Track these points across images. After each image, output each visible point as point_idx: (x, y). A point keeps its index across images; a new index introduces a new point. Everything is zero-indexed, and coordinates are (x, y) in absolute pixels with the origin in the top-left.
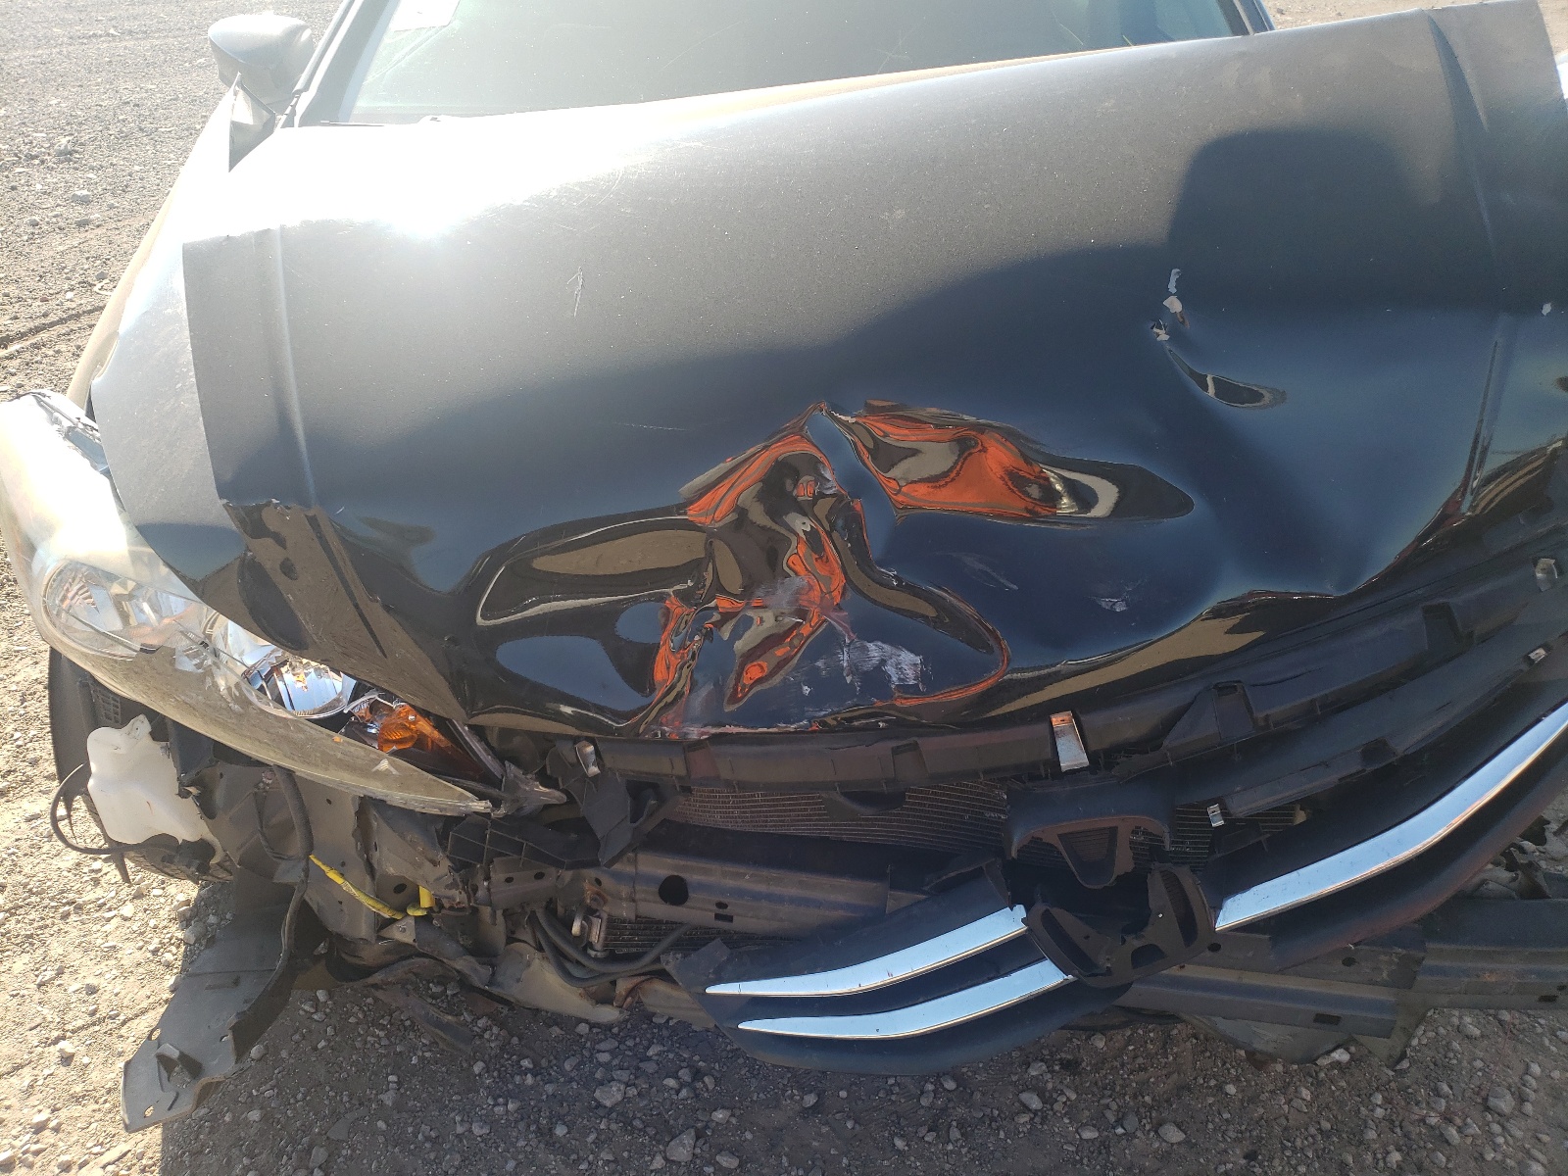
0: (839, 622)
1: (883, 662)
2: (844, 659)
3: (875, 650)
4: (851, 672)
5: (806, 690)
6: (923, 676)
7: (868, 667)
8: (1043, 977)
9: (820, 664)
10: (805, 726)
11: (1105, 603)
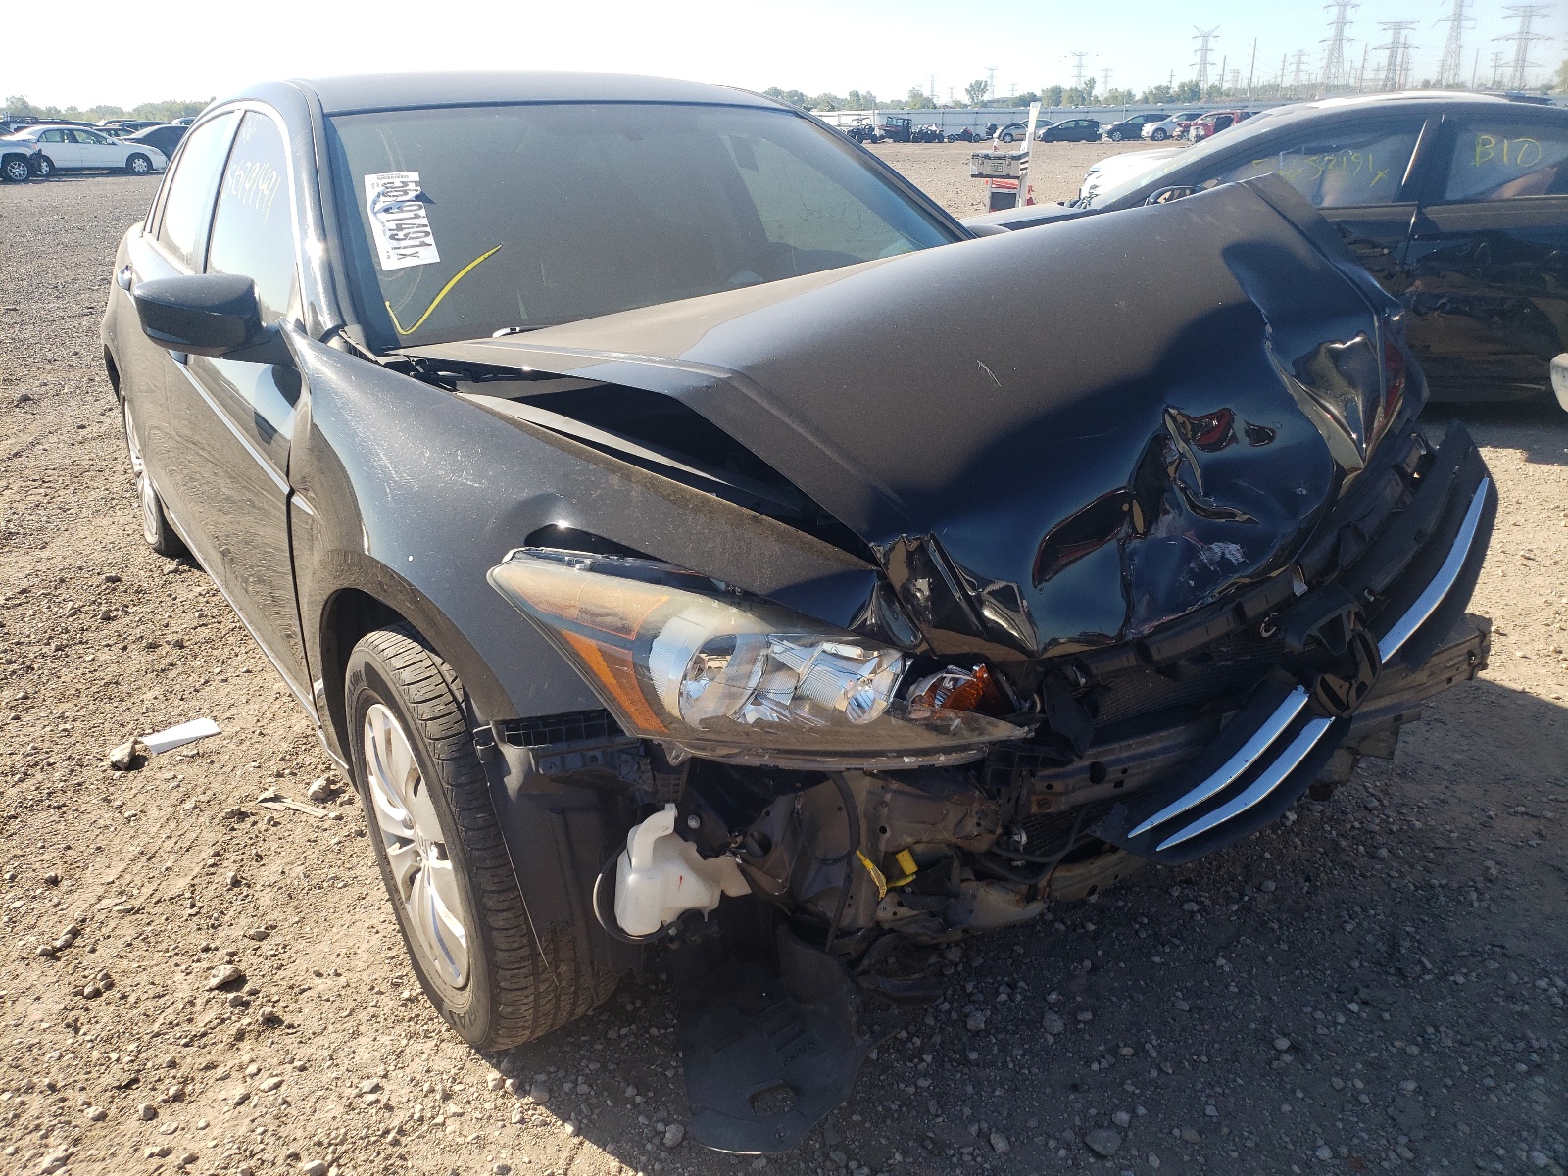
0: (1190, 537)
1: (1223, 553)
2: (1203, 557)
3: (1217, 547)
4: (1212, 564)
5: (1192, 583)
6: (1244, 555)
7: (1217, 558)
8: (1321, 728)
9: (1192, 565)
10: (1202, 603)
11: (1298, 490)
